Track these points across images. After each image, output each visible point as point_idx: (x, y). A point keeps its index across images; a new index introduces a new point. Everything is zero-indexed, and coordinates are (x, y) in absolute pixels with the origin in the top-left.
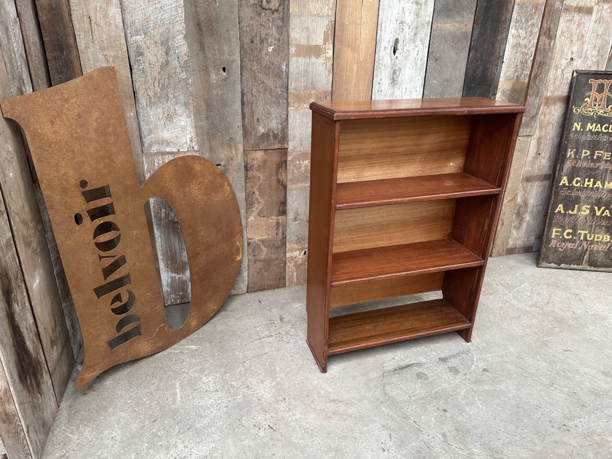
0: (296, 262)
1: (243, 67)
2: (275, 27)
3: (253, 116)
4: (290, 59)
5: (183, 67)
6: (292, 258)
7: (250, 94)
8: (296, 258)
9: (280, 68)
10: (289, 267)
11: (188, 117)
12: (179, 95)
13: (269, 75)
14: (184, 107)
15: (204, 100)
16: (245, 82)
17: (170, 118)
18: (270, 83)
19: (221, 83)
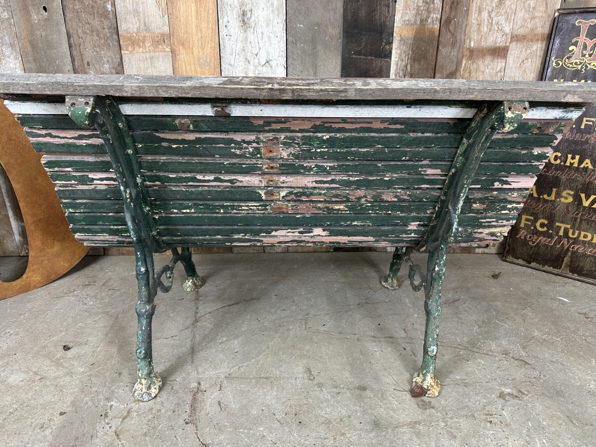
1: (65, 6)
3: (82, 60)
5: (4, 6)
7: (76, 35)
9: (104, 7)
11: (16, 59)
12: (4, 36)
13: (94, 14)
14: (11, 48)
15: (28, 41)
16: (69, 22)
19: (42, 23)
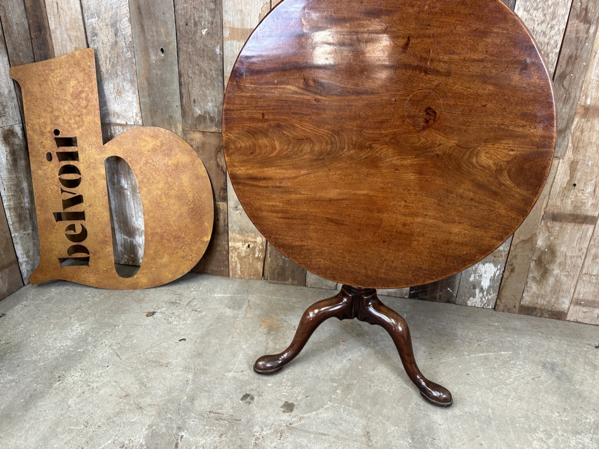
0: (239, 253)
1: (180, 48)
2: (208, 10)
3: (190, 97)
4: (224, 42)
5: (129, 47)
6: (235, 249)
7: (187, 75)
8: (239, 249)
9: (214, 51)
10: (232, 257)
11: (134, 93)
12: (126, 73)
13: (204, 57)
14: (130, 84)
15: (146, 78)
16: (182, 64)
17: (119, 93)
18: (205, 65)
19: (159, 63)
